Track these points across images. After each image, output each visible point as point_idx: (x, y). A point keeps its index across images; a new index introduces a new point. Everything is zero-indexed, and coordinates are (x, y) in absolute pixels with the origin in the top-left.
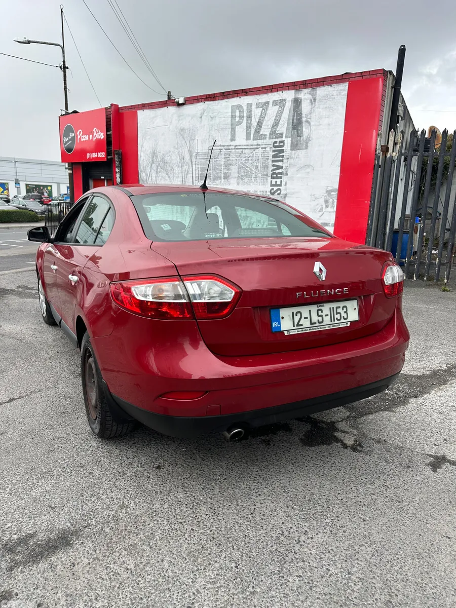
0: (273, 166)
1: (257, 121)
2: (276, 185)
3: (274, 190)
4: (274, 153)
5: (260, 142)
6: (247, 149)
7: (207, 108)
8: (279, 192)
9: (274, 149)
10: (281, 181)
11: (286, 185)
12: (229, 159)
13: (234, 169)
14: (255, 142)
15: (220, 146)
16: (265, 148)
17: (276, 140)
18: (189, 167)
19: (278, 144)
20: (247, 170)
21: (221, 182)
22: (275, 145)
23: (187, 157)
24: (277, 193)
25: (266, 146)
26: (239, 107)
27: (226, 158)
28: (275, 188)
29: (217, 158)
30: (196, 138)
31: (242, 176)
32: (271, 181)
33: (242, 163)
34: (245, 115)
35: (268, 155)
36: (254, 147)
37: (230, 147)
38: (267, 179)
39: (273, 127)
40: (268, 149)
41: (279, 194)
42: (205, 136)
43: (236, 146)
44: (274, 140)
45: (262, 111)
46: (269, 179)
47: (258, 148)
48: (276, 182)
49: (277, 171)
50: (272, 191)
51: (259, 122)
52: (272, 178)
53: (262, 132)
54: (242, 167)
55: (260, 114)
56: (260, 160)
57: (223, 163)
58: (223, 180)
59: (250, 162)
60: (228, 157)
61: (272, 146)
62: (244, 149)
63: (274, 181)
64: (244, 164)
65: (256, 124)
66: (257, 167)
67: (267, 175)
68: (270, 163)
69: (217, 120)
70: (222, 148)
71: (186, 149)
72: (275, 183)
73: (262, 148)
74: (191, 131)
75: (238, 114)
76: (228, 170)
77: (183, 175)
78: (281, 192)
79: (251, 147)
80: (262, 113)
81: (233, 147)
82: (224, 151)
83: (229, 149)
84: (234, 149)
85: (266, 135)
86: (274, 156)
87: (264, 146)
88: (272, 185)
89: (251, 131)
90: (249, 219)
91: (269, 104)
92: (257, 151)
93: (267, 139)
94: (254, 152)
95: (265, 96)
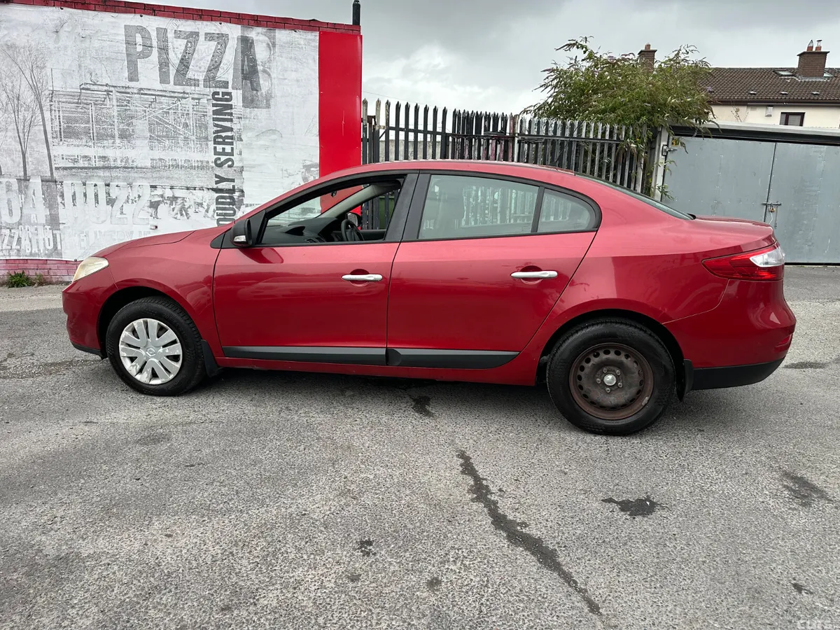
0: (216, 126)
1: (180, 56)
2: (224, 153)
3: (222, 160)
4: (215, 108)
5: (188, 89)
6: (165, 96)
7: (70, 19)
8: (230, 163)
9: (214, 102)
10: (232, 149)
11: (241, 154)
12: (128, 108)
13: (141, 126)
14: (179, 88)
15: (107, 85)
16: (199, 99)
17: (218, 90)
18: (34, 113)
19: (220, 96)
20: (167, 128)
21: (113, 143)
22: (216, 96)
23: (28, 97)
24: (226, 165)
25: (201, 96)
26: (142, 30)
27: (122, 106)
28: (223, 158)
29: (102, 104)
30: (48, 65)
31: (158, 136)
32: (215, 148)
33: (157, 117)
34: (155, 44)
35: (205, 110)
36: (176, 95)
37: (128, 90)
38: (207, 145)
39: (209, 70)
40: (204, 101)
41: (229, 166)
42: (70, 66)
43: (142, 89)
44: (213, 90)
45: (187, 44)
46: (211, 144)
47: (185, 98)
48: (224, 149)
49: (224, 134)
50: (219, 162)
51: (182, 59)
52: (215, 142)
53: (190, 75)
54: (158, 123)
55: (183, 48)
56: (191, 116)
57: (116, 114)
58: (118, 141)
59: (172, 117)
60: (127, 106)
61: (210, 97)
62: (158, 95)
63: (219, 148)
64: (160, 120)
65: (177, 62)
66: (186, 125)
67: (206, 138)
68: (211, 122)
69: (96, 44)
70: (112, 89)
71: (24, 83)
72: (221, 151)
73: (193, 99)
74: (34, 52)
75: (139, 39)
76: (128, 125)
77: (21, 128)
78: (233, 163)
79: (172, 95)
80: (186, 47)
81: (136, 91)
82: (114, 95)
83: (129, 93)
84: (138, 94)
85: (198, 80)
86: (215, 112)
87: (196, 96)
88: (216, 153)
89: (168, 70)
90: (179, 201)
91: (198, 36)
92: (184, 101)
93: (201, 86)
94: (179, 103)
95: (190, 22)
